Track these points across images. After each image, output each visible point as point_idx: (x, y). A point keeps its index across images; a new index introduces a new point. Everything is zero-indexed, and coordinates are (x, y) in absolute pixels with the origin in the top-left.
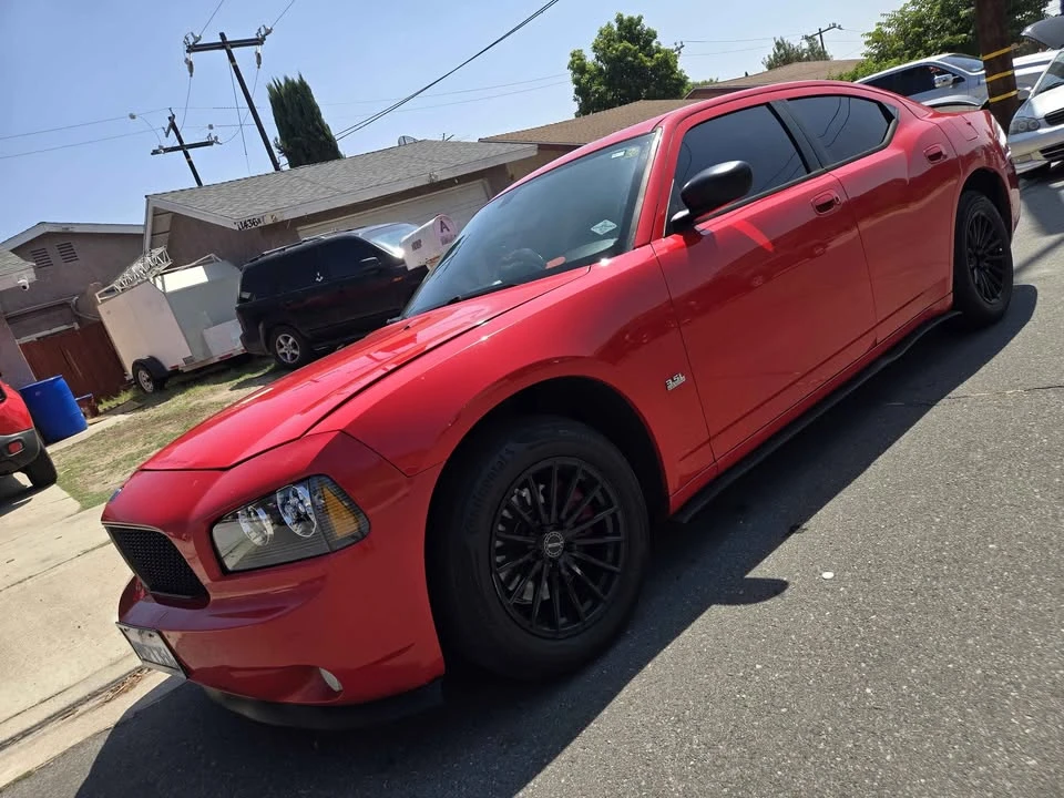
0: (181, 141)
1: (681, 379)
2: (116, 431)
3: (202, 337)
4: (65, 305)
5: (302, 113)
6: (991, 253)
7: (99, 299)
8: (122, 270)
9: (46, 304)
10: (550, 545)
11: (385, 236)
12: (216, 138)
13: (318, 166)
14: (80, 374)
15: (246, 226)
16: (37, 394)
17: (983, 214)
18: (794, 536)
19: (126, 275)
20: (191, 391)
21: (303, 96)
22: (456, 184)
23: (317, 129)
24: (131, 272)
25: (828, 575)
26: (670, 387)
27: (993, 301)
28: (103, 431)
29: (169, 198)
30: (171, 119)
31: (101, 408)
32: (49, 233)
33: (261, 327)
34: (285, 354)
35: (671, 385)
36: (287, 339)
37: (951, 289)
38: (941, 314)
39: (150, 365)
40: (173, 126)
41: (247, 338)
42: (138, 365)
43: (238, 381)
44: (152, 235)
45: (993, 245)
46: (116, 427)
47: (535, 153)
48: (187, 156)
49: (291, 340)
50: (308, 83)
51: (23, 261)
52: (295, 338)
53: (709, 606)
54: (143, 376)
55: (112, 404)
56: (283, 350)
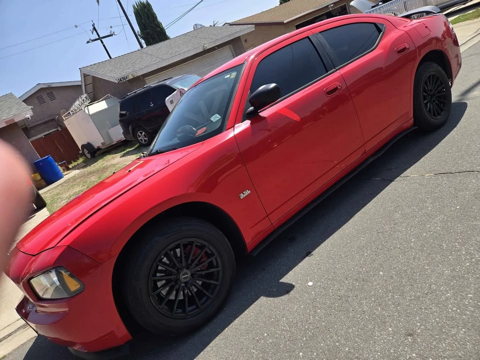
0: (99, 36)
1: (248, 192)
2: (74, 179)
3: (108, 133)
4: (53, 120)
5: (149, 19)
6: (439, 92)
7: (64, 118)
8: (72, 105)
9: (46, 120)
10: (183, 277)
11: (179, 82)
12: (114, 32)
13: (154, 45)
14: (62, 151)
15: (121, 80)
16: (41, 164)
17: (433, 73)
18: (307, 258)
19: (74, 106)
20: (105, 158)
21: (149, 10)
22: (217, 49)
23: (156, 25)
24: (75, 105)
25: (310, 284)
26: (242, 198)
27: (439, 117)
28: (69, 179)
29: (89, 69)
30: (93, 25)
31: (70, 166)
32: (42, 88)
33: (130, 128)
34: (141, 140)
35: (242, 196)
36: (141, 133)
37: (412, 116)
38: (407, 129)
39: (88, 146)
40: (94, 29)
41: (125, 133)
42: (83, 146)
43: (124, 152)
44: (85, 85)
45: (440, 88)
46: (74, 176)
47: (254, 29)
48: (102, 42)
49: (143, 133)
50: (150, 3)
51: (27, 106)
52: (145, 132)
53: (259, 297)
54: (86, 152)
55: (76, 163)
56: (140, 138)
